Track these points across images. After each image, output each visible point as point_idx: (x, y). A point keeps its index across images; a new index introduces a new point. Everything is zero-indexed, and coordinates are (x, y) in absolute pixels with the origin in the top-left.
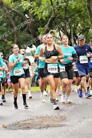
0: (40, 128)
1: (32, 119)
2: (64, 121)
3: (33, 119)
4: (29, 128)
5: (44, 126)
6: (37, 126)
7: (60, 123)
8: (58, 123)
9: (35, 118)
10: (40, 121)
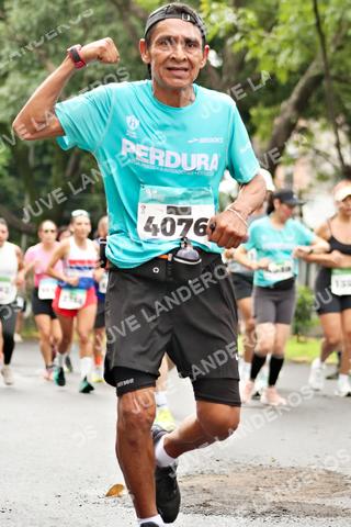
0: (253, 514)
1: (216, 471)
2: (343, 495)
3: (221, 473)
4: (208, 510)
5: (265, 508)
6: (239, 503)
7: (328, 502)
8: (318, 501)
9: (227, 470)
10: (248, 484)
